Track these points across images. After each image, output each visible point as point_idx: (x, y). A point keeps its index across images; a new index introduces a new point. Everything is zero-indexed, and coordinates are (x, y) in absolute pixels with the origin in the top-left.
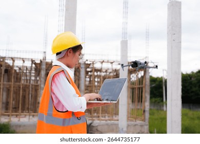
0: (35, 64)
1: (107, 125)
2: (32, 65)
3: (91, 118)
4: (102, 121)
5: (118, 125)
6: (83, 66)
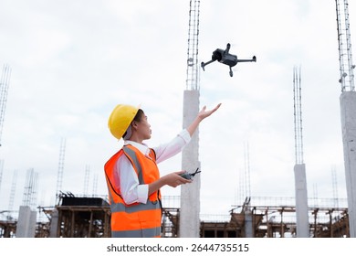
6: (248, 219)
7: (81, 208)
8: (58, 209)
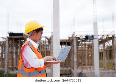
0: (48, 39)
1: (91, 73)
2: (46, 39)
3: (81, 69)
4: (88, 71)
5: (94, 73)
6: (75, 39)
7: (16, 37)
8: (8, 37)
